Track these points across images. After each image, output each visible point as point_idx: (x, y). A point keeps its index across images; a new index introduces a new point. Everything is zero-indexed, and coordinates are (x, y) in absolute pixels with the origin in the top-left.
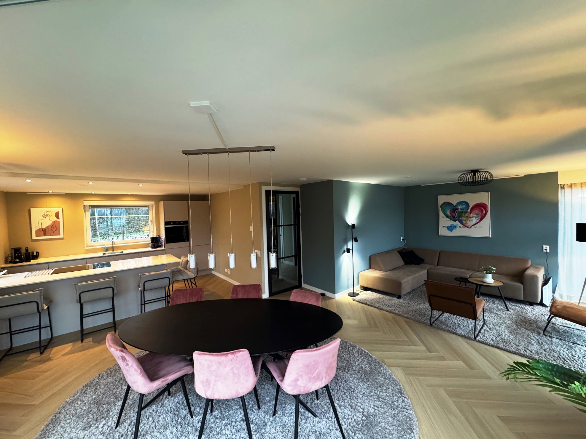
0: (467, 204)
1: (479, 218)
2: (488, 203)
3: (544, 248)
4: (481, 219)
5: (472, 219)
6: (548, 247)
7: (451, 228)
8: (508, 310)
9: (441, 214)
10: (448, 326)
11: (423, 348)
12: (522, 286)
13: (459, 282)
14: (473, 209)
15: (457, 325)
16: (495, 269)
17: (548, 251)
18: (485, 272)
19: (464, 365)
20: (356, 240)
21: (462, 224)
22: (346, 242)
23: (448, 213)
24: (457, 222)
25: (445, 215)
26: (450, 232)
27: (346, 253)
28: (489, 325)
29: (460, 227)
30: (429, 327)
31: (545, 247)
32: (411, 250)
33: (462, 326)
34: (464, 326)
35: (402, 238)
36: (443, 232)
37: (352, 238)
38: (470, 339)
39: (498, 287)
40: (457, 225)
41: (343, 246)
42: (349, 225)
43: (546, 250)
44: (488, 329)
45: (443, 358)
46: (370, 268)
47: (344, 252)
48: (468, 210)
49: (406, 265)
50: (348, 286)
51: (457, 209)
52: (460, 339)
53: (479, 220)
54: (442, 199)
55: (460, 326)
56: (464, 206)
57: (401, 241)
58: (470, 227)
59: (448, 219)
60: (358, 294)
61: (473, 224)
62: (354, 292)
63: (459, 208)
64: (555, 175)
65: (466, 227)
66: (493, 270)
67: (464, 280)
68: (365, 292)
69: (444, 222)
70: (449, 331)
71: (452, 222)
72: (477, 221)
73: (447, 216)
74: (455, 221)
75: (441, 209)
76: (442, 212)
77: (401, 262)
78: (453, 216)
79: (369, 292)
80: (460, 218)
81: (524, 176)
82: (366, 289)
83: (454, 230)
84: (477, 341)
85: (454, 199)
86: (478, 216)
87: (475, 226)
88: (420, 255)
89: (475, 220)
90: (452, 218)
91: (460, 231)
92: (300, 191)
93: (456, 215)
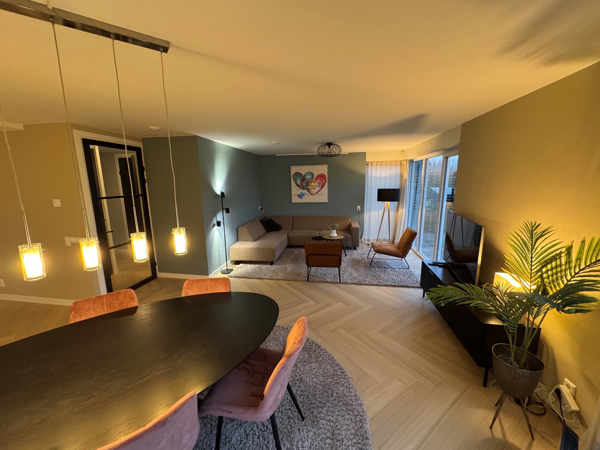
0: (313, 175)
1: (321, 186)
2: (326, 173)
3: (358, 208)
4: (322, 187)
5: (316, 187)
6: (359, 207)
7: (300, 196)
8: (346, 255)
9: (293, 184)
10: (319, 278)
11: (311, 302)
12: (350, 236)
13: (315, 240)
14: (317, 178)
15: (324, 275)
16: (338, 225)
17: (360, 210)
18: (332, 229)
19: (343, 304)
20: (228, 211)
21: (309, 192)
22: (215, 215)
23: (299, 182)
24: (305, 190)
25: (296, 184)
26: (300, 199)
27: (216, 227)
28: (342, 269)
29: (307, 195)
30: (307, 283)
31: (358, 206)
32: (270, 219)
33: (328, 275)
34: (329, 275)
35: (260, 207)
36: (295, 199)
37: (223, 209)
38: (337, 283)
39: (341, 240)
40: (305, 193)
41: (211, 220)
42: (217, 195)
43: (359, 209)
44: (343, 272)
45: (329, 305)
46: (238, 241)
47: (214, 225)
48: (313, 179)
49: (268, 233)
50: (220, 263)
51: (305, 179)
52: (331, 285)
53: (320, 188)
54: (294, 169)
55: (326, 275)
56: (310, 176)
57: (260, 210)
58: (315, 194)
59: (298, 188)
60: (232, 270)
61: (316, 192)
62: (227, 269)
63: (307, 178)
64: (364, 154)
65: (311, 194)
66: (337, 226)
67: (320, 238)
68: (237, 266)
69: (295, 190)
70: (321, 282)
71: (302, 191)
72: (320, 189)
73: (298, 186)
74: (304, 189)
75: (293, 179)
76: (294, 181)
77: (263, 230)
78: (302, 185)
79: (241, 265)
80: (308, 187)
81: (348, 153)
82: (237, 263)
83: (303, 198)
84: (341, 283)
85: (303, 170)
86: (320, 185)
87: (318, 193)
88: (277, 221)
89: (318, 189)
90: (301, 186)
91: (308, 199)
92: (142, 147)
93: (304, 184)
